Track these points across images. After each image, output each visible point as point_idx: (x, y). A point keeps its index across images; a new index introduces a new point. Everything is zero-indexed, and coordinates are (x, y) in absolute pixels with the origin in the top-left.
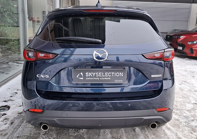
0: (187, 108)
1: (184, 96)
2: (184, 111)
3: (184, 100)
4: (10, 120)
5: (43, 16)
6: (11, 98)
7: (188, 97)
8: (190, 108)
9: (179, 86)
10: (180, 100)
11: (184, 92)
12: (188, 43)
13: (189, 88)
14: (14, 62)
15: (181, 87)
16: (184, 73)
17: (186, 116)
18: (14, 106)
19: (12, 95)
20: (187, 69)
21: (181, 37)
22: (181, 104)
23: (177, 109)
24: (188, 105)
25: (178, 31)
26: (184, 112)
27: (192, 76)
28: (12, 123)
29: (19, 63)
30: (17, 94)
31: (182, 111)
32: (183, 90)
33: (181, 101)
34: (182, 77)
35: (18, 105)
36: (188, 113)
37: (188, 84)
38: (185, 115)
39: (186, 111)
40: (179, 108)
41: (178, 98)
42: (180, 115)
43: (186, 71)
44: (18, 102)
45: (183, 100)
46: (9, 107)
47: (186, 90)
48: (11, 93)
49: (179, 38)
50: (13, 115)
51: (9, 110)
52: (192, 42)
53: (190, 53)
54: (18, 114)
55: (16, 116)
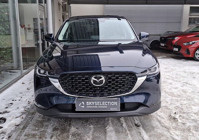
0: (193, 111)
1: (188, 98)
2: (191, 114)
3: (189, 103)
4: (7, 133)
5: (34, 23)
6: (7, 110)
7: (192, 99)
8: (197, 111)
9: (182, 88)
10: (185, 102)
11: (187, 94)
12: (184, 44)
13: (192, 90)
14: (6, 71)
15: (183, 89)
16: (184, 74)
17: (194, 120)
18: (11, 118)
19: (7, 106)
20: (186, 71)
21: (176, 38)
22: (187, 107)
23: (184, 112)
24: (194, 107)
25: (171, 33)
26: (192, 116)
27: (192, 77)
28: (9, 137)
29: (12, 72)
30: (13, 105)
31: (189, 114)
32: (186, 92)
33: (186, 104)
34: (182, 79)
35: (15, 117)
36: (196, 116)
37: (190, 86)
38: (192, 118)
39: (193, 114)
40: (185, 111)
41: (182, 101)
42: (187, 119)
43: (185, 72)
44: (14, 113)
45: (187, 102)
46: (4, 120)
47: (189, 91)
48: (6, 104)
49: (174, 39)
50: (10, 128)
51: (5, 122)
52: (188, 43)
53: (187, 54)
54: (16, 127)
55: (13, 129)
